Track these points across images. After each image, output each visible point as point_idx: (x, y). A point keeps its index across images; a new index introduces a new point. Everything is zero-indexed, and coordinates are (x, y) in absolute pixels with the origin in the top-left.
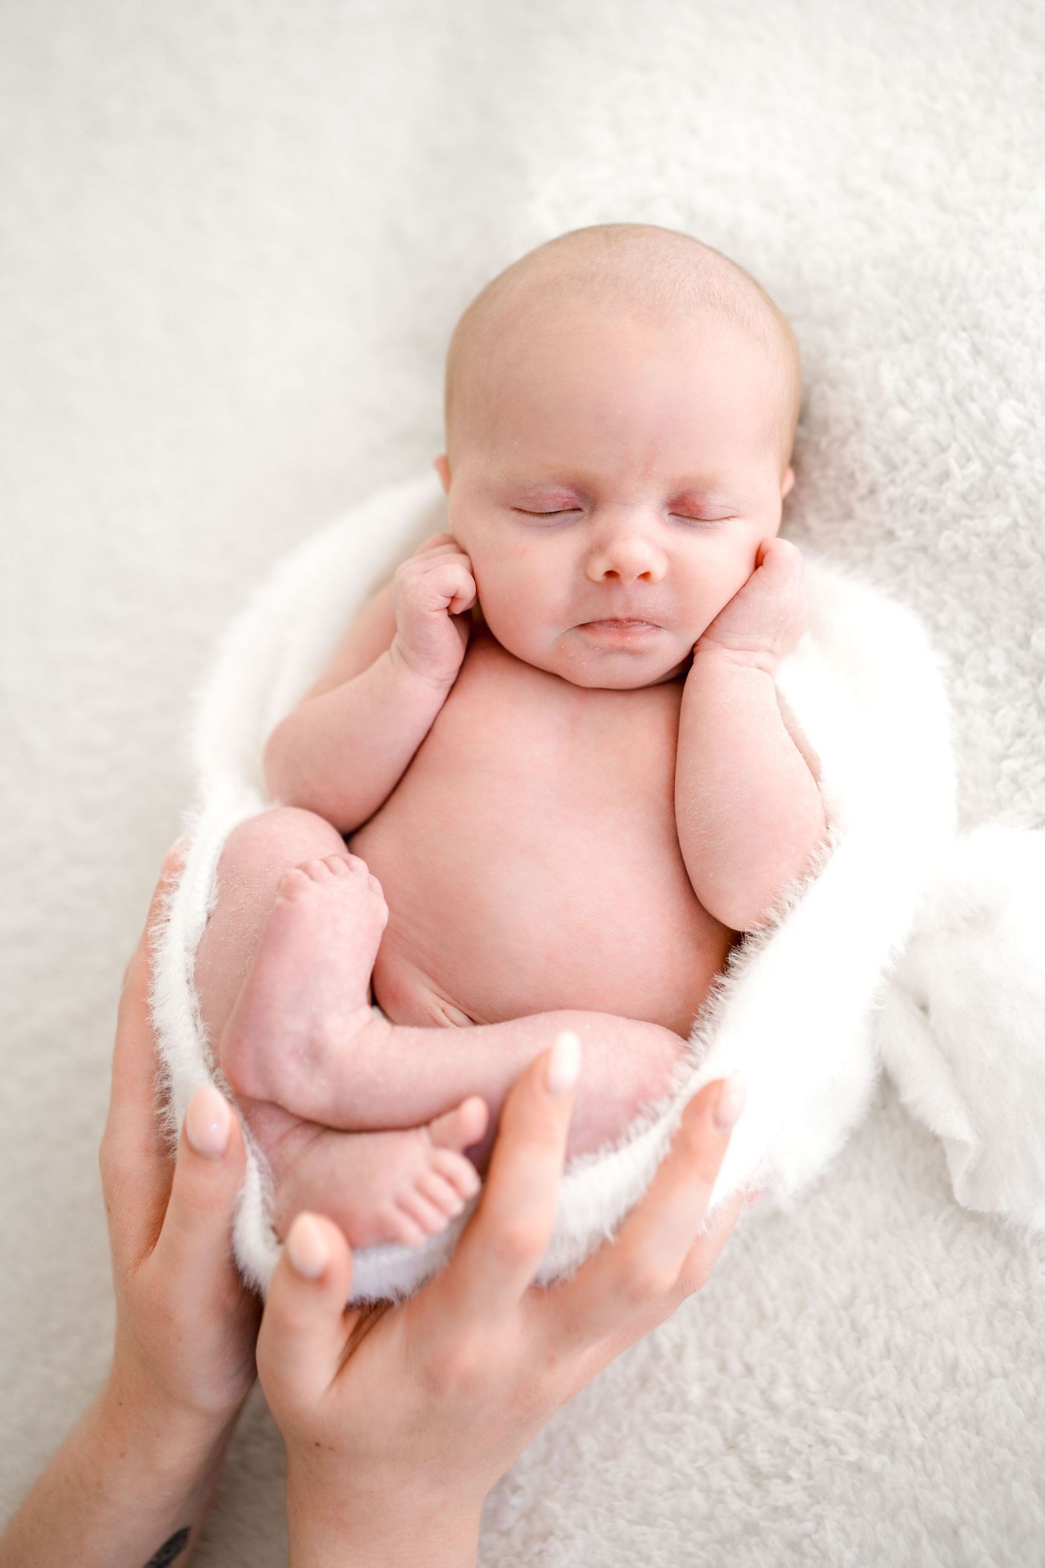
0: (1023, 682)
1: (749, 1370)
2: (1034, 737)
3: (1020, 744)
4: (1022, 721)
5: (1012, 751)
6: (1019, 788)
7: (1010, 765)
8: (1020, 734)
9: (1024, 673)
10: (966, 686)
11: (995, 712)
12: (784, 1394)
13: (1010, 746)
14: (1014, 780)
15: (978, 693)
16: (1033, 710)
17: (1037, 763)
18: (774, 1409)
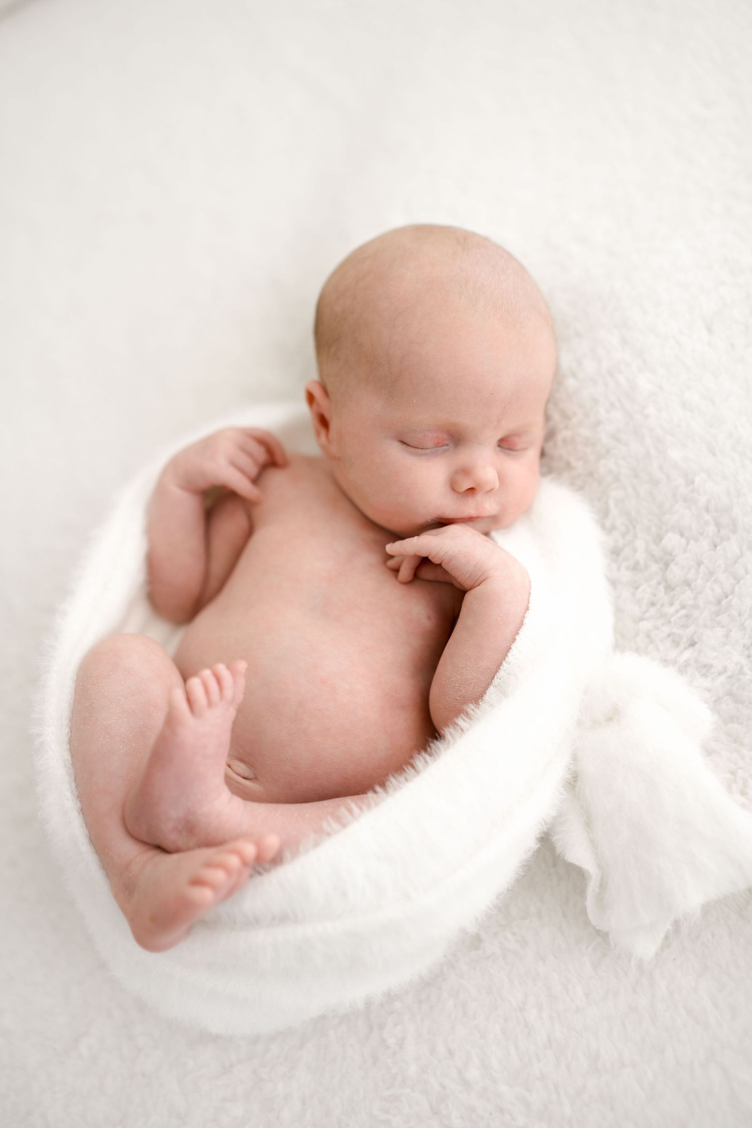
0: (654, 567)
1: (451, 1053)
2: (662, 606)
3: (652, 611)
4: (655, 595)
5: (647, 615)
6: (652, 642)
7: (645, 625)
8: (653, 604)
9: (656, 562)
10: (619, 570)
11: (637, 588)
12: (474, 1074)
13: (646, 611)
14: (648, 636)
15: (626, 575)
16: (662, 588)
17: (663, 625)
18: (466, 1084)
